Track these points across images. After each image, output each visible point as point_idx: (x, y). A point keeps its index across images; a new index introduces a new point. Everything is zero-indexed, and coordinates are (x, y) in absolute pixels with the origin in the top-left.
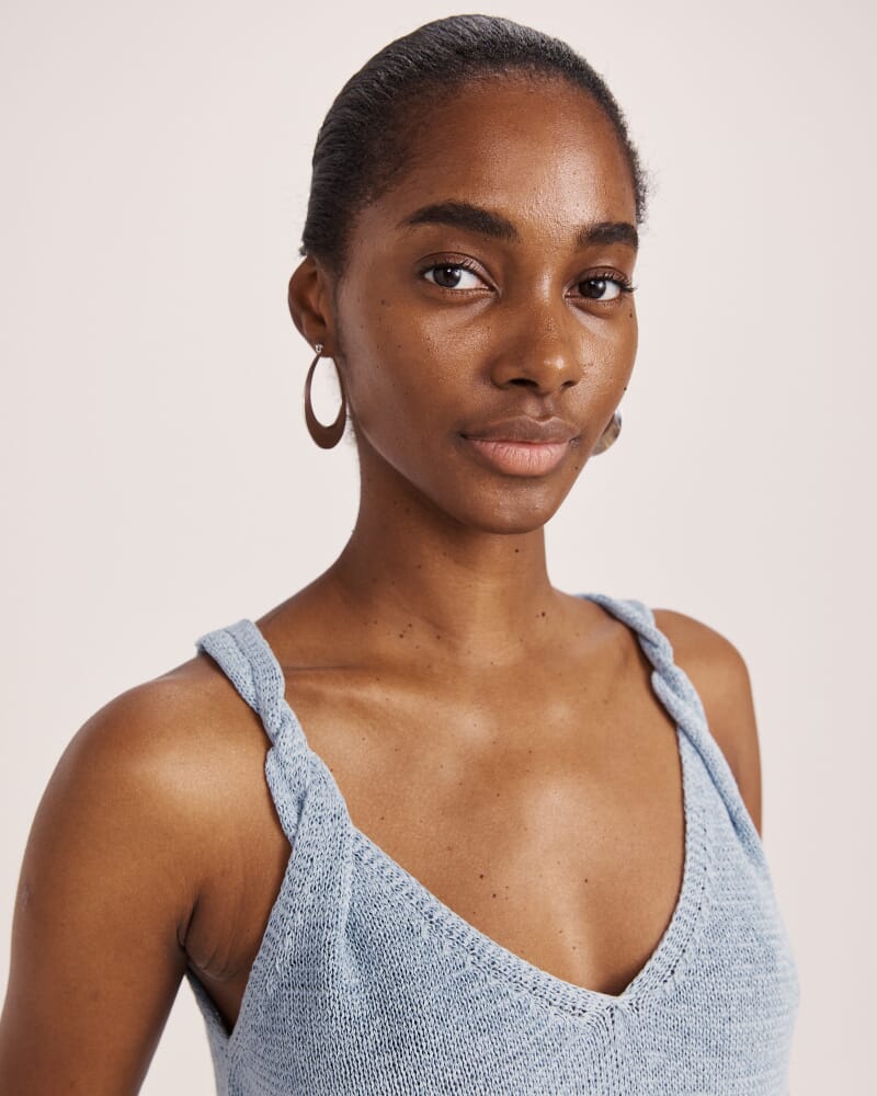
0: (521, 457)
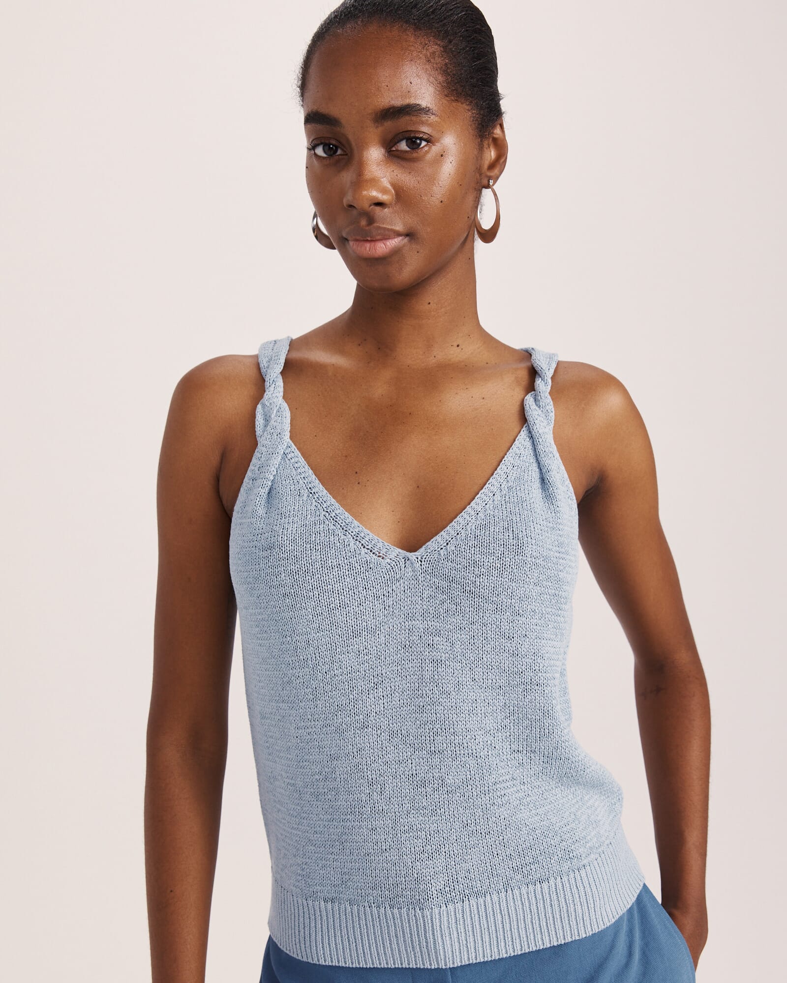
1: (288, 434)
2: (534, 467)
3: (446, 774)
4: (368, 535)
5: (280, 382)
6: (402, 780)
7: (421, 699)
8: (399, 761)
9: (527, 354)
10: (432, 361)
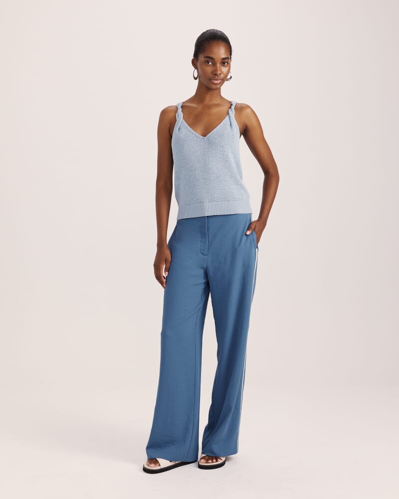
0: (216, 82)
1: (182, 118)
2: (229, 122)
4: (197, 134)
5: (181, 109)
9: (230, 102)
10: (211, 103)
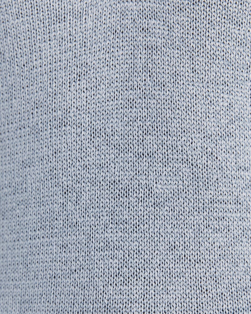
3: (155, 182)
6: (101, 188)
7: (131, 91)
8: (100, 165)
